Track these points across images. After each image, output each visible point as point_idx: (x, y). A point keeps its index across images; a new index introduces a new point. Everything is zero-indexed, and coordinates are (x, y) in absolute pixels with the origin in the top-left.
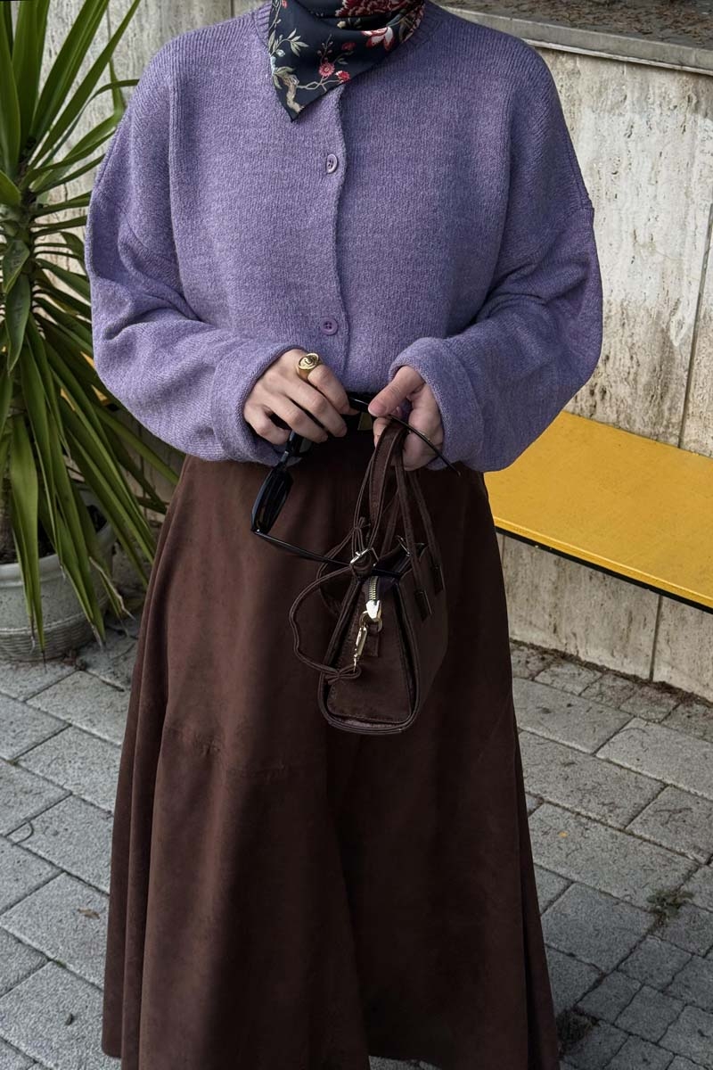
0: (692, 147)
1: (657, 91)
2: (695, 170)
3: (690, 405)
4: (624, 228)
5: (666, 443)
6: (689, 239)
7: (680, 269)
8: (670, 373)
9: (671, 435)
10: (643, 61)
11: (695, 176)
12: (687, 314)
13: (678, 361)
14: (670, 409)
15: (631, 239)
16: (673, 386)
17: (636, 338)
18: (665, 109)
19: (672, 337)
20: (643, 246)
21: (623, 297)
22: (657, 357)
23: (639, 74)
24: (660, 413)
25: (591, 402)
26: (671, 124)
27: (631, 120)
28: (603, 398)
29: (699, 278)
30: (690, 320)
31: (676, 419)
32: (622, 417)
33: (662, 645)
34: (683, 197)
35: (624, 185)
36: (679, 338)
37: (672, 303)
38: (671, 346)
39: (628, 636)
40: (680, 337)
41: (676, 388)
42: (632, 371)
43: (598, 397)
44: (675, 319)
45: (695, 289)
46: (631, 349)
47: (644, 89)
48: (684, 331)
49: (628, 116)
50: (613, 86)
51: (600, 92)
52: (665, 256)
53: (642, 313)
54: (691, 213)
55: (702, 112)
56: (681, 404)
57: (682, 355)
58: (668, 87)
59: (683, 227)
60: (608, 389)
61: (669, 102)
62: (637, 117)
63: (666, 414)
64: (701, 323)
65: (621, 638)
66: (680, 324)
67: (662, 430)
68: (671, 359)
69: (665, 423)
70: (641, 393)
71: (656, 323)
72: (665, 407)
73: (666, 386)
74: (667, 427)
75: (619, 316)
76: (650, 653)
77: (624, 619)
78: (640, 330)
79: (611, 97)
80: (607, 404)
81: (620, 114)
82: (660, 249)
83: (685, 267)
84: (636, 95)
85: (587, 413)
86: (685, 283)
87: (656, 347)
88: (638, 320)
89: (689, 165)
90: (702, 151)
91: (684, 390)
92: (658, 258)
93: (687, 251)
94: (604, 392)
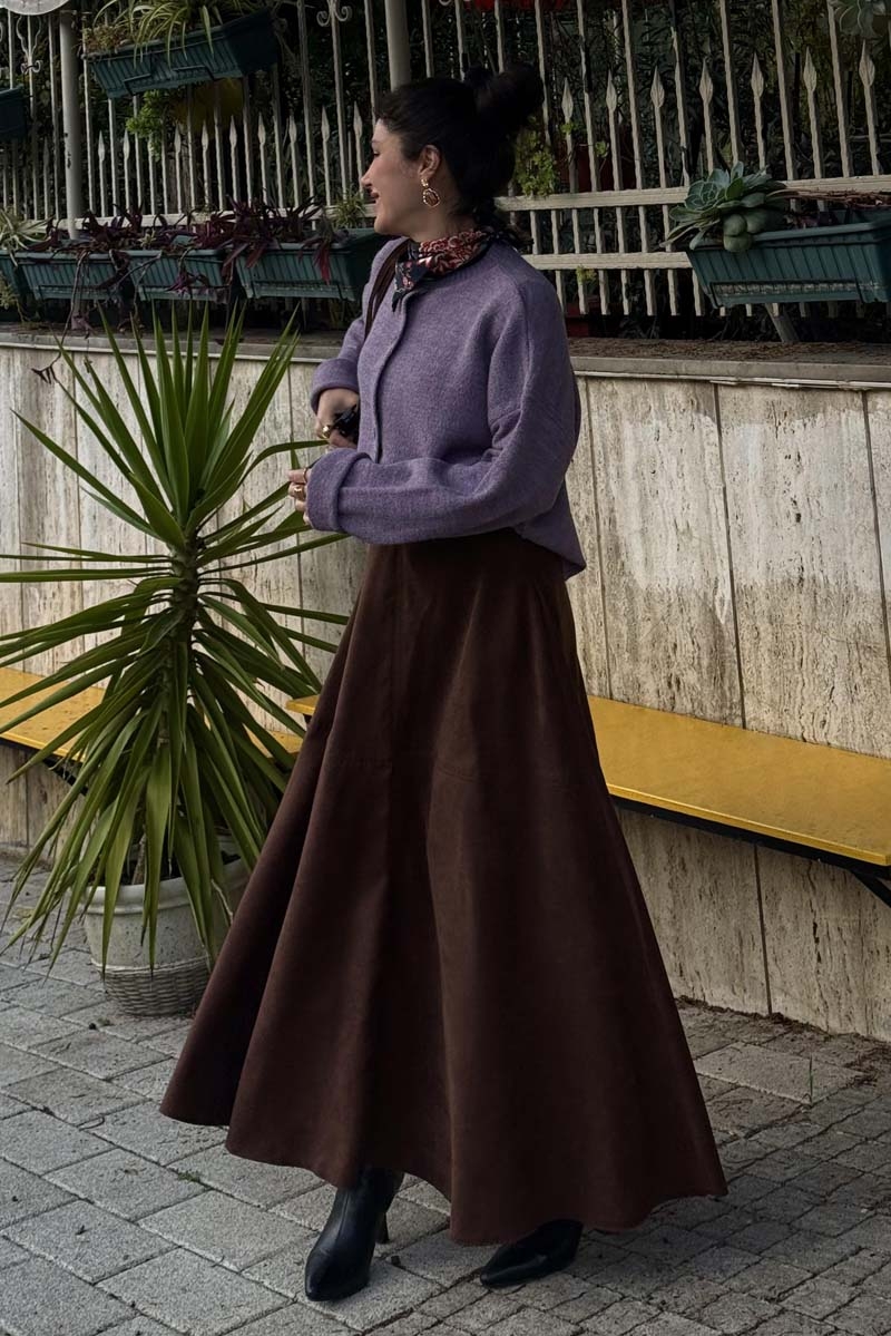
0: (701, 441)
1: (670, 399)
2: (707, 459)
3: (744, 681)
4: (668, 519)
5: (733, 725)
6: (714, 522)
7: (713, 549)
8: (723, 652)
9: (737, 716)
10: (654, 376)
11: (708, 465)
12: (725, 591)
13: (727, 639)
14: (730, 689)
15: (673, 528)
16: (728, 664)
17: (693, 622)
18: (678, 412)
19: (719, 616)
20: (683, 533)
21: (676, 583)
22: (711, 638)
23: (656, 387)
24: (723, 694)
25: (670, 695)
26: (684, 424)
27: (657, 425)
28: (679, 688)
29: (727, 555)
30: (728, 597)
31: (736, 699)
32: (696, 704)
33: (772, 967)
34: (702, 484)
35: (662, 482)
36: (723, 614)
37: (713, 582)
38: (720, 626)
39: (742, 963)
40: (725, 613)
41: (731, 666)
42: (696, 655)
43: (674, 688)
44: (717, 597)
45: (726, 566)
46: (691, 633)
47: (661, 398)
48: (726, 608)
49: (654, 422)
50: (640, 400)
51: (633, 406)
52: (700, 540)
53: (693, 596)
54: (711, 498)
55: (702, 411)
56: (737, 682)
57: (729, 634)
58: (675, 394)
59: (708, 512)
60: (681, 677)
61: (680, 407)
62: (660, 422)
63: (728, 694)
64: (737, 599)
65: (737, 967)
66: (722, 601)
67: (728, 712)
68: (722, 637)
69: (729, 705)
70: (705, 676)
71: (704, 604)
72: (726, 688)
73: (722, 666)
74: (731, 708)
75: (677, 603)
76: (764, 981)
77: (735, 942)
78: (694, 613)
79: (641, 409)
80: (683, 695)
81: (649, 422)
82: (695, 534)
83: (716, 547)
84: (657, 404)
85: (669, 707)
86: (718, 562)
87: (709, 629)
88: (692, 603)
89: (702, 457)
90: (708, 444)
91: (736, 666)
92: (695, 542)
93: (714, 531)
94: (678, 682)
